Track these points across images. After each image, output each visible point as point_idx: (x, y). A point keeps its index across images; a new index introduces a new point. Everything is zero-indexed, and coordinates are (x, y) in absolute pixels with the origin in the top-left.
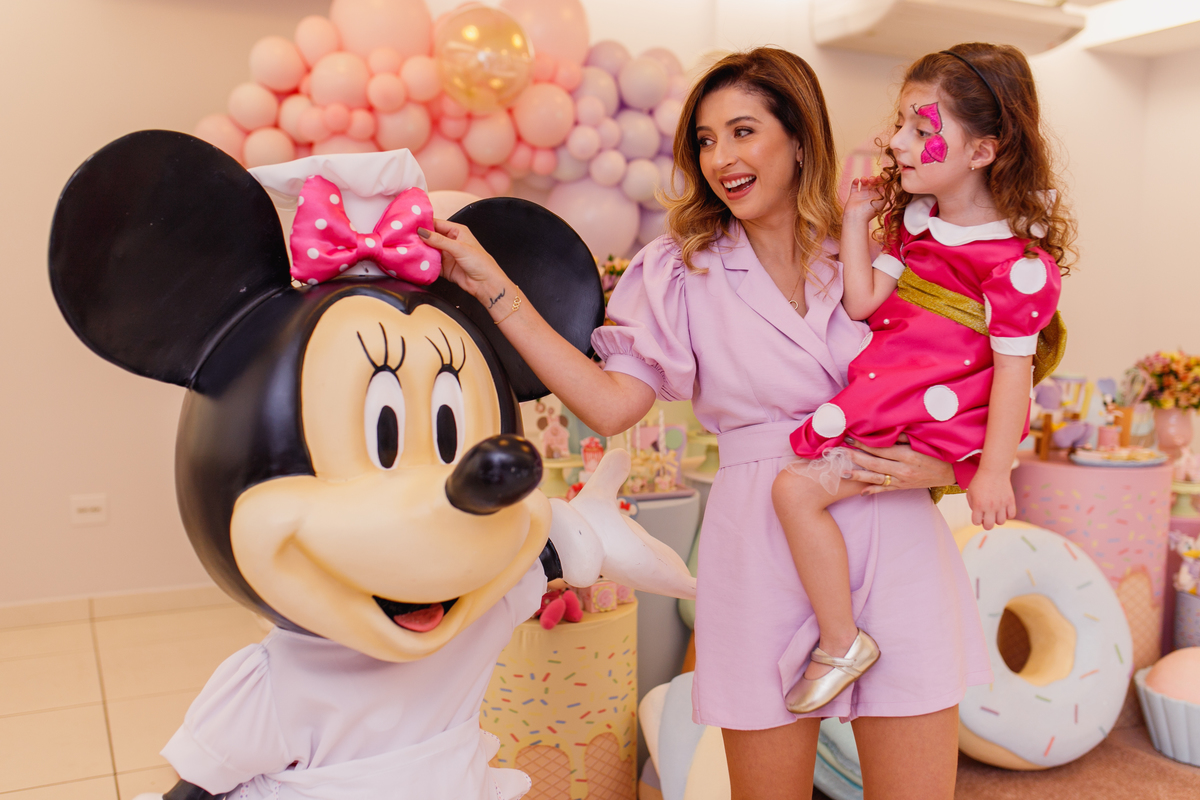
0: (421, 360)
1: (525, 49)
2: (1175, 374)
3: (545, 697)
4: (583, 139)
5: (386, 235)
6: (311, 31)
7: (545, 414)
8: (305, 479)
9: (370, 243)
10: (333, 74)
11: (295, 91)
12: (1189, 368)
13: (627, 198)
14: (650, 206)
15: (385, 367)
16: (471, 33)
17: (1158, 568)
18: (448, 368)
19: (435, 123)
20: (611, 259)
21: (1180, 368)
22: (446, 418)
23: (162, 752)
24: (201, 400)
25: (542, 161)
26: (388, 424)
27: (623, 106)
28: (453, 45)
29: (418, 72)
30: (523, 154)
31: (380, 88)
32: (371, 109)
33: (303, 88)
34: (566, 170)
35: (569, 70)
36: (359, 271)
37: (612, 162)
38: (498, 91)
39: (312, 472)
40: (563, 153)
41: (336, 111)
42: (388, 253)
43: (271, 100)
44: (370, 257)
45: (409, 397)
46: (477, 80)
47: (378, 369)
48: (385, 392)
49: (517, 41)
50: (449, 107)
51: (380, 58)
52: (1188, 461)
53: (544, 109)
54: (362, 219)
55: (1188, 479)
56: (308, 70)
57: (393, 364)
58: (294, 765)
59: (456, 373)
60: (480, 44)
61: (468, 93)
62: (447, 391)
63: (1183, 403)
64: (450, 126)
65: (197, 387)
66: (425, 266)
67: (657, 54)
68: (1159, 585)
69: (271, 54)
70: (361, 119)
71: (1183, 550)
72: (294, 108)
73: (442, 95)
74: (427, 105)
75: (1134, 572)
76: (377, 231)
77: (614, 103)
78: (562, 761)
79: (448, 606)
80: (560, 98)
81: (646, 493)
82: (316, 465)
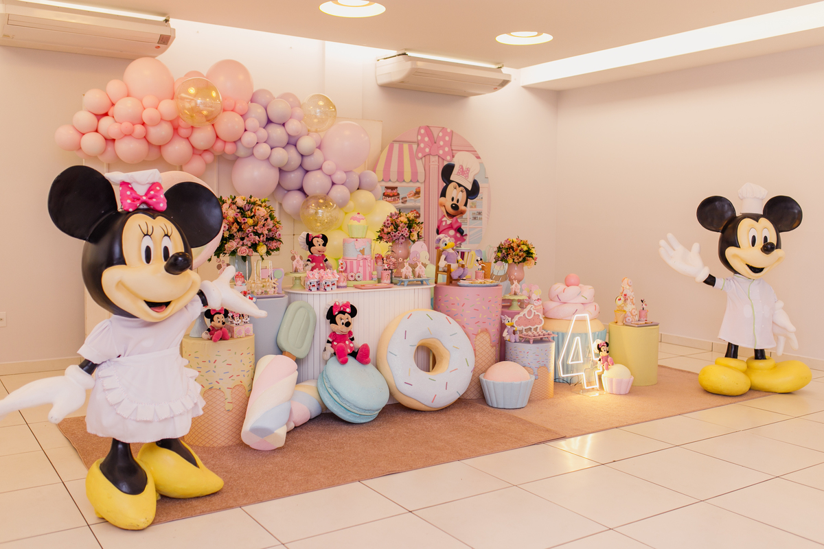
0: (158, 233)
1: (218, 96)
2: (512, 248)
3: (215, 369)
4: (249, 138)
5: (149, 196)
6: (114, 87)
7: (221, 263)
8: (124, 266)
9: (144, 198)
10: (125, 107)
11: (106, 114)
12: (519, 246)
13: (273, 166)
14: (285, 169)
15: (147, 235)
16: (192, 91)
17: (494, 329)
18: (166, 235)
19: (176, 130)
20: (251, 197)
21: (514, 245)
22: (166, 250)
23: (78, 352)
24: (91, 245)
25: (229, 148)
26: (148, 250)
27: (269, 121)
28: (183, 95)
29: (167, 107)
30: (219, 144)
31: (148, 115)
32: (143, 124)
33: (109, 114)
34: (241, 152)
35: (241, 106)
36: (141, 207)
37: (264, 149)
38: (206, 116)
39: (126, 264)
40: (239, 144)
41: (126, 126)
42: (150, 201)
43: (94, 119)
44: (144, 202)
45: (155, 243)
46: (195, 110)
47: (145, 235)
48: (147, 242)
49: (214, 94)
50: (182, 124)
51: (148, 101)
52: (516, 286)
53: (229, 124)
54: (141, 191)
55: (515, 294)
56: (113, 105)
57: (149, 233)
58: (119, 356)
59: (169, 237)
60: (196, 95)
61: (192, 116)
62: (166, 242)
63: (516, 261)
64: (183, 132)
65: (89, 241)
66: (161, 205)
67: (285, 96)
68: (496, 338)
69: (94, 98)
70: (139, 129)
71: (506, 323)
72: (105, 123)
73: (178, 117)
74: (171, 122)
75: (481, 332)
76: (146, 195)
77: (265, 120)
78: (222, 394)
79: (167, 304)
80: (238, 119)
81: (264, 296)
82: (127, 262)
